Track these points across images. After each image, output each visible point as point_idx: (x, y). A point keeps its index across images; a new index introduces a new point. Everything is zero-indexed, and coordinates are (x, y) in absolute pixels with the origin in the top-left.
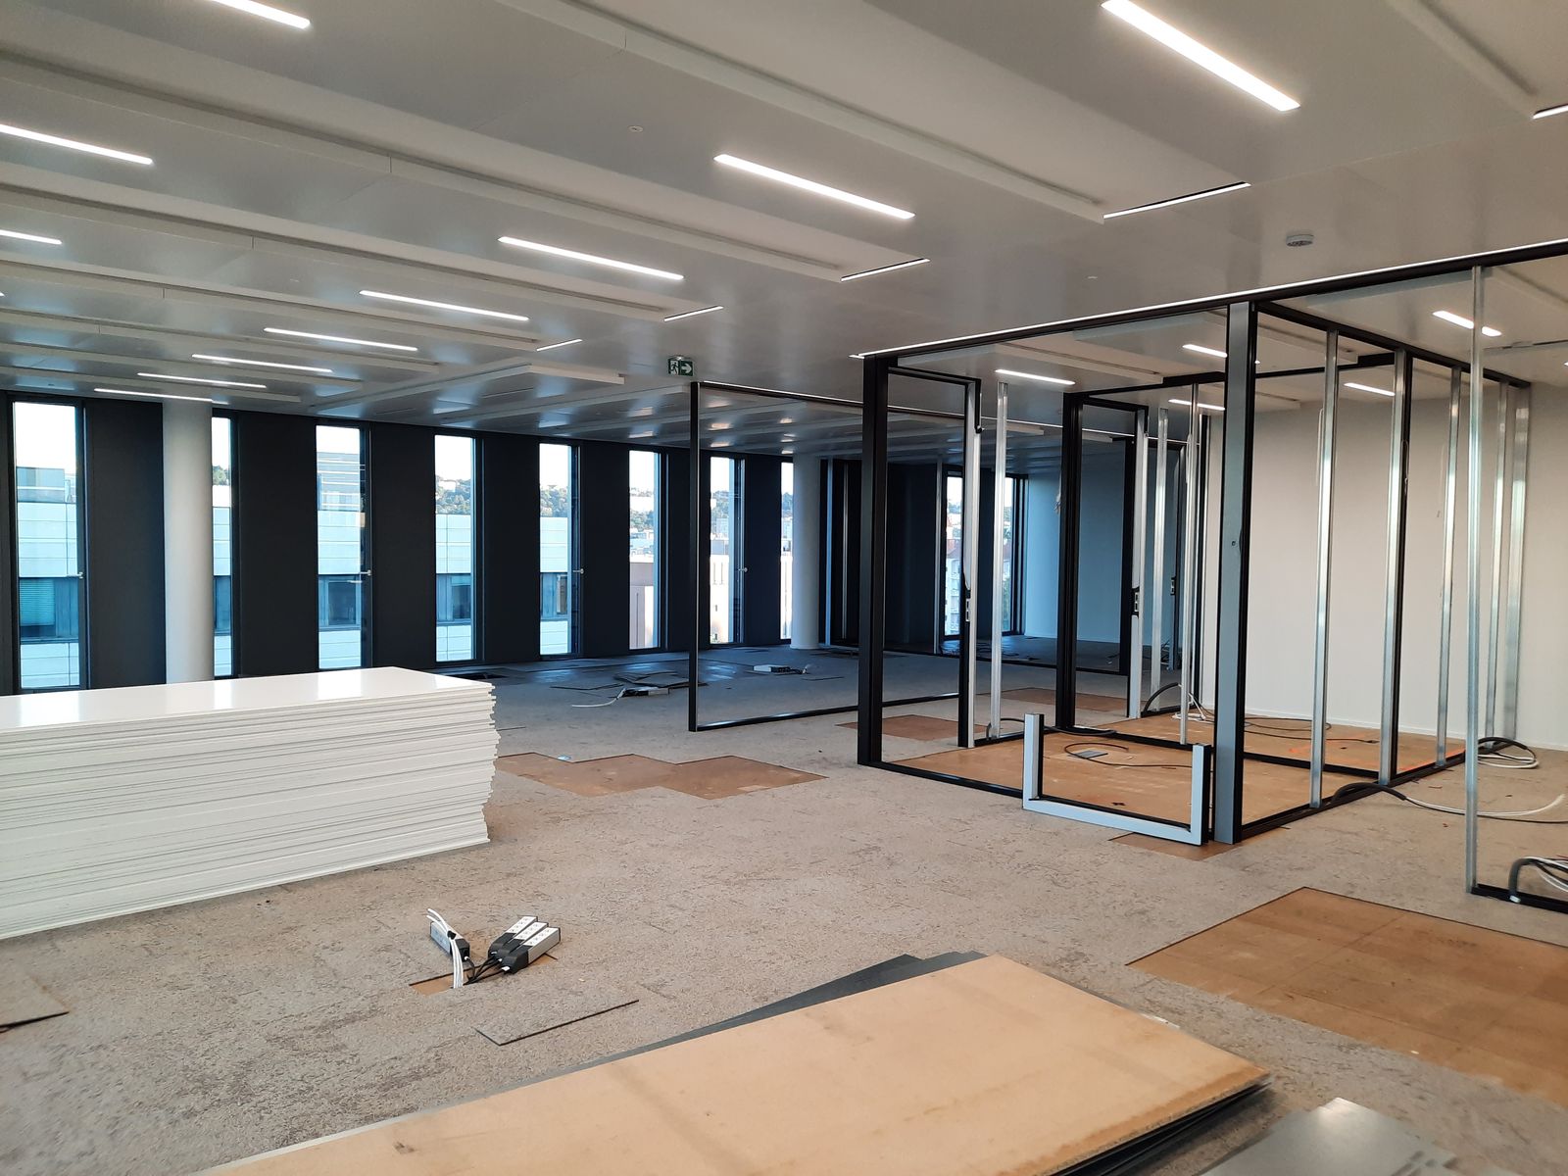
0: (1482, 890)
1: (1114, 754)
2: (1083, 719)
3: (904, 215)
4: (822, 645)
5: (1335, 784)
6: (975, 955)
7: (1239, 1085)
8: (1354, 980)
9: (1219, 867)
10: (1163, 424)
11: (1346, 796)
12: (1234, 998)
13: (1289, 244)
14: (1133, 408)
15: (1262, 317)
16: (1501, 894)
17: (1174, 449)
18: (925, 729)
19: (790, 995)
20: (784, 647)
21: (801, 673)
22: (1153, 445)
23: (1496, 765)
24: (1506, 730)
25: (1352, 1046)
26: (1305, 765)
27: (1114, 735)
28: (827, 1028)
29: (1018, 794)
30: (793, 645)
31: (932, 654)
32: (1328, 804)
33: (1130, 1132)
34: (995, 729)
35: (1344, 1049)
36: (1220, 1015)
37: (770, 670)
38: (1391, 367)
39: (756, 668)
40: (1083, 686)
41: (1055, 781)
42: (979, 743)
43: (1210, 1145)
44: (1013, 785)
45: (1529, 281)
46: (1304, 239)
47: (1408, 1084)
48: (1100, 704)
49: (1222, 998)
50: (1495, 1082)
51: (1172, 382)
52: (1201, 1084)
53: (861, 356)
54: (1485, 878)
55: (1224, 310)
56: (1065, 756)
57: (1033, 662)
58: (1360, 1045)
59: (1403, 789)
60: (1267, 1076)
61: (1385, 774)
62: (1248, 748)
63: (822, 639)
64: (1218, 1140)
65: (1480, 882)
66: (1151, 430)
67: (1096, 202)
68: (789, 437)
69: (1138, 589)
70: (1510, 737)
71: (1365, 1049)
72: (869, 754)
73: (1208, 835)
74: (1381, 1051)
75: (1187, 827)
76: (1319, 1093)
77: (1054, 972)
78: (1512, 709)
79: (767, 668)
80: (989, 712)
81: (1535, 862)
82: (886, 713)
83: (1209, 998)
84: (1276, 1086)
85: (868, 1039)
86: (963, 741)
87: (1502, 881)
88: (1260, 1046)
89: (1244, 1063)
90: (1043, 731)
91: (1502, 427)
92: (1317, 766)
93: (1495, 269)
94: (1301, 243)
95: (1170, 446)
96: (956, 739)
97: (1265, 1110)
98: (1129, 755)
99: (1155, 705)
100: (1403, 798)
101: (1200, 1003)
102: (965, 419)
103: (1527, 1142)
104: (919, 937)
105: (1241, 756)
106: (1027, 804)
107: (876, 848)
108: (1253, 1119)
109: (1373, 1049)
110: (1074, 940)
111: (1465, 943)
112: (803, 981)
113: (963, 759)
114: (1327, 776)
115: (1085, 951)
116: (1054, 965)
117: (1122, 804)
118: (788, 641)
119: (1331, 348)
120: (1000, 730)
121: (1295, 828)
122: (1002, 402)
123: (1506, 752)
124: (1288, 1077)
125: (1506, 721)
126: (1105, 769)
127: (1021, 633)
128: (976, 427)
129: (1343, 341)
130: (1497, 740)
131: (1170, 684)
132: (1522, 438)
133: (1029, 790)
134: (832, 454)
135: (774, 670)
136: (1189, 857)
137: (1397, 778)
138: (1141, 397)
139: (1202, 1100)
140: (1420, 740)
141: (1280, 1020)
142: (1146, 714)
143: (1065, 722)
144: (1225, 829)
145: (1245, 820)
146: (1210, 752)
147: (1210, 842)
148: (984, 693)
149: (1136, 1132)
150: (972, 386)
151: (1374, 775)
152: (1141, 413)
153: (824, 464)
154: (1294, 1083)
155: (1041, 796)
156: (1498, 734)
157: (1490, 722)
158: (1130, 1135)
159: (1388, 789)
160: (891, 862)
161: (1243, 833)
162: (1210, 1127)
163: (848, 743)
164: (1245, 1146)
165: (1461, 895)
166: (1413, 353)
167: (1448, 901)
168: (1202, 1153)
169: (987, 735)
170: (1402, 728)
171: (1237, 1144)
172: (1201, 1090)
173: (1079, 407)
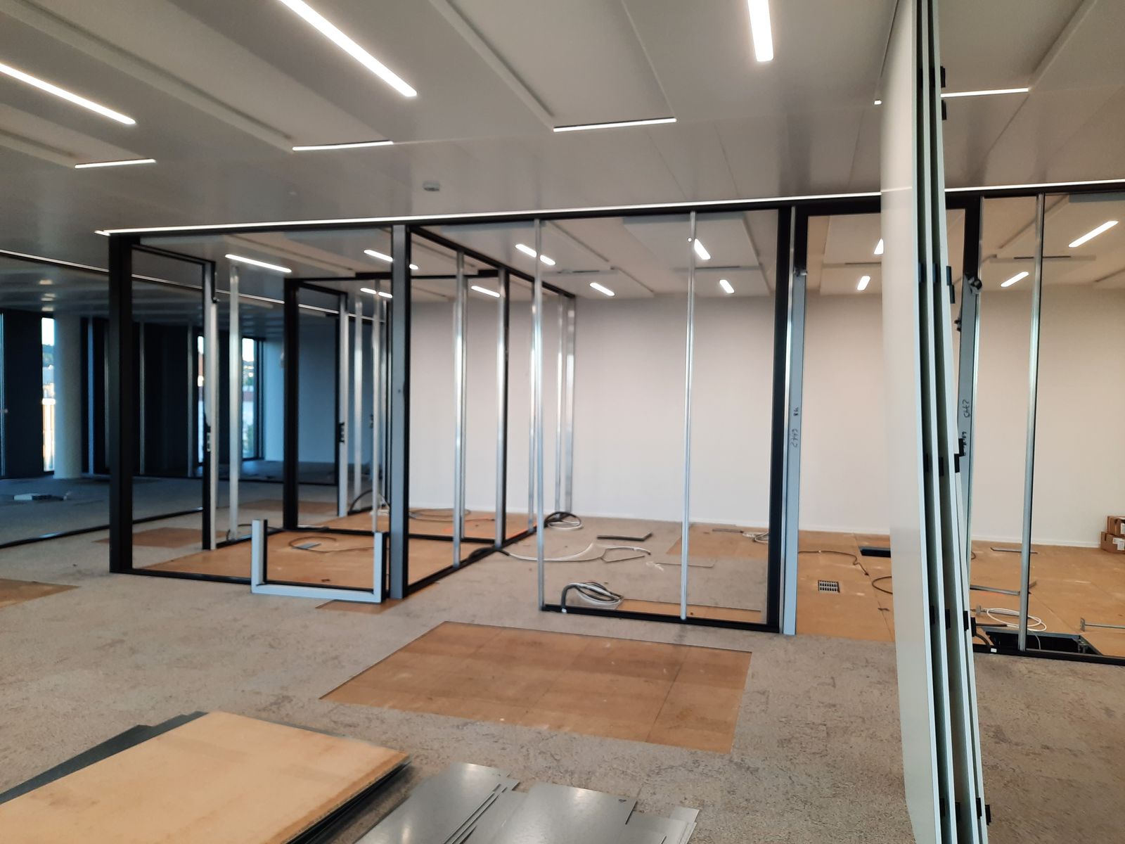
0: (547, 608)
1: (326, 544)
2: (304, 521)
3: (128, 121)
4: (85, 475)
5: (469, 549)
6: (198, 715)
7: (388, 769)
8: (470, 679)
9: (392, 616)
10: (359, 305)
11: (475, 558)
12: (393, 707)
13: (426, 189)
14: (338, 293)
15: (414, 237)
16: (557, 609)
17: (367, 324)
18: (176, 538)
19: (23, 782)
20: (47, 479)
21: (62, 499)
22: (352, 320)
23: (559, 528)
24: (566, 507)
25: (466, 724)
26: (450, 539)
27: (326, 531)
28: (52, 804)
29: (248, 582)
30: (56, 476)
31: (186, 477)
32: (464, 564)
33: (308, 823)
34: (233, 534)
35: (460, 727)
36: (382, 722)
37: (31, 498)
38: (497, 279)
39: (17, 498)
40: (304, 495)
41: (279, 569)
42: (219, 546)
43: (367, 817)
44: (243, 575)
45: (567, 233)
46: (435, 187)
47: (496, 742)
48: (318, 508)
49: (385, 708)
50: (545, 728)
51: (363, 277)
52: (361, 775)
53: (107, 233)
54: (549, 601)
55: (389, 229)
56: (289, 550)
57: (270, 480)
58: (470, 723)
59: (510, 549)
60: (407, 758)
61: (498, 541)
62: (412, 531)
63: (85, 468)
64: (374, 811)
65: (546, 603)
66: (350, 309)
67: (287, 137)
68: (49, 297)
69: (343, 424)
70: (568, 511)
71: (473, 724)
72: (121, 563)
73: (386, 595)
74: (483, 724)
75: (371, 591)
76: (443, 761)
77: (264, 715)
78: (569, 494)
79: (28, 497)
80: (228, 520)
81: (575, 587)
82: (137, 529)
83: (376, 710)
84: (415, 764)
85: (94, 803)
86: (206, 546)
87: (557, 601)
88: (407, 737)
89: (393, 752)
90: (268, 533)
91: (560, 321)
92: (457, 539)
93: (547, 223)
94: (432, 189)
95: (364, 322)
96: (200, 544)
97: (407, 782)
98: (337, 544)
99: (358, 506)
100: (507, 554)
101: (371, 716)
102: (203, 291)
103: (558, 761)
104: (153, 708)
105: (407, 536)
106: (255, 588)
107: (122, 641)
108: (399, 790)
109: (478, 723)
110: (282, 688)
111: (535, 643)
112: (36, 767)
113: (205, 559)
114: (464, 546)
115: (290, 694)
116: (264, 709)
117: (328, 580)
118: (52, 473)
119: (460, 263)
120: (236, 534)
121: (442, 583)
122: (234, 280)
123: (567, 521)
124: (424, 755)
125: (566, 500)
126: (318, 555)
127: (263, 458)
128: (212, 298)
129: (467, 259)
130: (562, 514)
131: (367, 491)
132: (571, 328)
133: (256, 577)
134: (92, 313)
135: (34, 498)
136: (373, 612)
137: (506, 542)
138: (343, 286)
139: (362, 786)
140: (519, 517)
141: (422, 716)
142: (351, 513)
143: (291, 524)
144: (397, 589)
145: (411, 581)
146: (386, 536)
147: (387, 600)
148: (224, 505)
149: (313, 822)
150: (208, 266)
151: (492, 542)
152: (343, 297)
153: (84, 322)
154: (427, 758)
155: (266, 581)
156: (562, 510)
157: (557, 502)
158: (307, 826)
159: (500, 550)
160: (133, 651)
161: (409, 590)
162: (369, 803)
163: (101, 555)
164: (391, 811)
165: (536, 612)
166: (510, 271)
167: (528, 618)
168: (362, 824)
169: (227, 538)
170: (508, 510)
171: (385, 811)
172: (362, 780)
173: (296, 289)
